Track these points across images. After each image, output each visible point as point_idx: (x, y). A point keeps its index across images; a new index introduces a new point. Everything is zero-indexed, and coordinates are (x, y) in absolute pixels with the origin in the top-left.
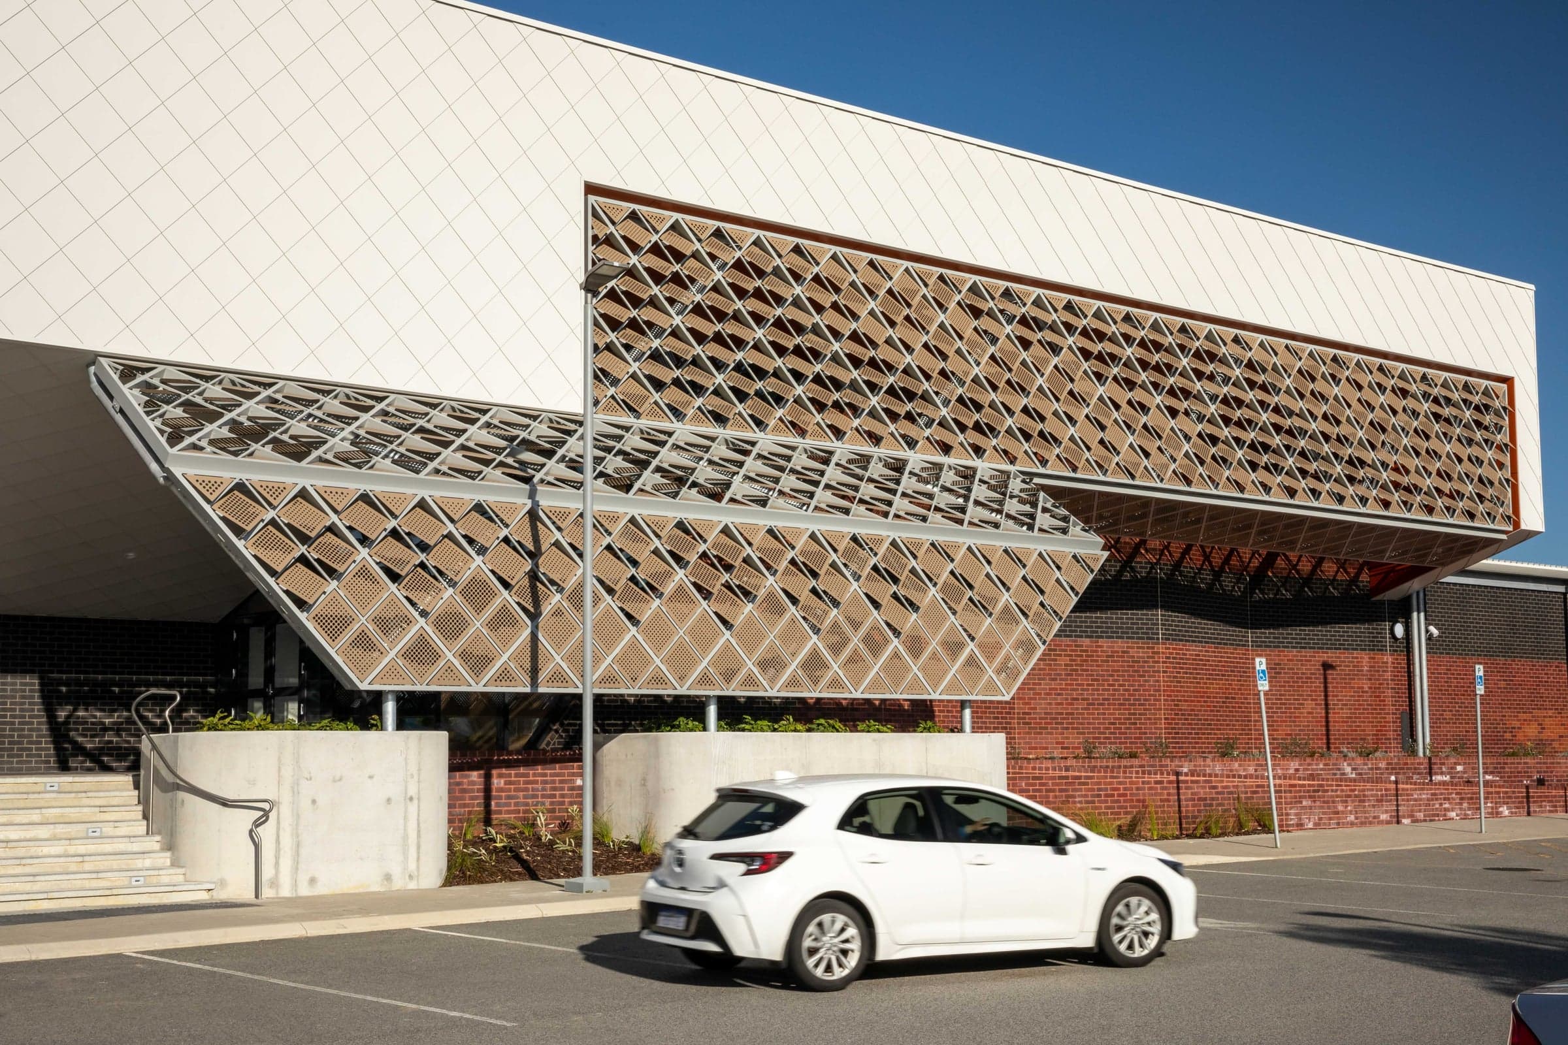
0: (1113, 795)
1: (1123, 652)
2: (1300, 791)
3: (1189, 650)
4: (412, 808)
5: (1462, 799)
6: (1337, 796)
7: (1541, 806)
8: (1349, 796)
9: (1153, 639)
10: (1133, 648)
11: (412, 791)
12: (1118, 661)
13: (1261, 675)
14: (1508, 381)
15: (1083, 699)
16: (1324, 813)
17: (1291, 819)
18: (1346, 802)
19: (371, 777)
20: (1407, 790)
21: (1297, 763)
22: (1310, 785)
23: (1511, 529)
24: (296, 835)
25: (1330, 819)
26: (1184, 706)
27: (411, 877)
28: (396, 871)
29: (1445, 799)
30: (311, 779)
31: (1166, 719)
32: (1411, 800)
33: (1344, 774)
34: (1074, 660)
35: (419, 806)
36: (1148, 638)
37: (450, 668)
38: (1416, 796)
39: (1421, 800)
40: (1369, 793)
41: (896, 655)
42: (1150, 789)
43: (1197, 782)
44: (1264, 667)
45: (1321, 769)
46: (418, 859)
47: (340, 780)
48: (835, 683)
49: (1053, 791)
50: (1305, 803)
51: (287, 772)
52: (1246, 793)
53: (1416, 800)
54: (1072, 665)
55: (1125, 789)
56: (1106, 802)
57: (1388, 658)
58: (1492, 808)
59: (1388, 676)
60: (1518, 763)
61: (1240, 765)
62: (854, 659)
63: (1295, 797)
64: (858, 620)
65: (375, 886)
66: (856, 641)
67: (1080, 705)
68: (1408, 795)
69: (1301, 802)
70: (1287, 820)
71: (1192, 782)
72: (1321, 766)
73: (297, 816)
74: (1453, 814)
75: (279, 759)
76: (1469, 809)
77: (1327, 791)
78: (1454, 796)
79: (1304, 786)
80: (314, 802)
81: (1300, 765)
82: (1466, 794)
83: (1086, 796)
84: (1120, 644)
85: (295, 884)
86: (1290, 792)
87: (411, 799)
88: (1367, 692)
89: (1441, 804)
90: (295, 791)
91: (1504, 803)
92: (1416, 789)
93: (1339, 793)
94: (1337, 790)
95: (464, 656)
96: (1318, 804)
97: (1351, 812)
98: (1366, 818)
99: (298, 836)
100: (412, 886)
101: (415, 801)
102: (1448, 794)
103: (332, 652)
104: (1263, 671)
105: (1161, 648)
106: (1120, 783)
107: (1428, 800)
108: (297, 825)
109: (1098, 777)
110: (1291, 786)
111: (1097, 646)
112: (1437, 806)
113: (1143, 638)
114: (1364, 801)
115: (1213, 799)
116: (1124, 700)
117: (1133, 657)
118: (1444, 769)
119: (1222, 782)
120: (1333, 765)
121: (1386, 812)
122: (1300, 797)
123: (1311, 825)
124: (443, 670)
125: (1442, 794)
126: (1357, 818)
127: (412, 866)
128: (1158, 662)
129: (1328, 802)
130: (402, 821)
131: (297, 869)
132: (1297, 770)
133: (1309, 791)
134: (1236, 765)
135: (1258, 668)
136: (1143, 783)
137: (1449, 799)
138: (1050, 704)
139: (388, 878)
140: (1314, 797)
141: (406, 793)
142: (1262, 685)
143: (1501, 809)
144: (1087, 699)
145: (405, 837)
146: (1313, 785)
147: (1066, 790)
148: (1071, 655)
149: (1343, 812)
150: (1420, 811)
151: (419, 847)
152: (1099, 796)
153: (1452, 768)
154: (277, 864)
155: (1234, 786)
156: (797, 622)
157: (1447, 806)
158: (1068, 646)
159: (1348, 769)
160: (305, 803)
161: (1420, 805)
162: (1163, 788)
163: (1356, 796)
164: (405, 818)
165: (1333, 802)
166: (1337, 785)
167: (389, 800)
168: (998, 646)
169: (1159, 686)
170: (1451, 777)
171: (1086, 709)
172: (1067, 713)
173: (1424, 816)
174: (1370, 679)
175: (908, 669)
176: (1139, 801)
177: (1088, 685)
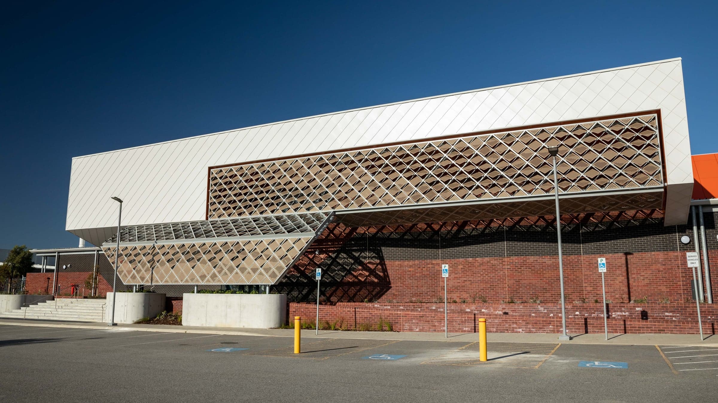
0: (332, 315)
1: (487, 262)
3: (529, 259)
4: (126, 308)
6: (435, 319)
9: (502, 256)
10: (492, 260)
11: (126, 304)
12: (486, 266)
16: (426, 326)
17: (406, 327)
18: (440, 322)
25: (428, 328)
26: (524, 282)
28: (123, 320)
29: (513, 323)
31: (509, 287)
34: (465, 266)
36: (500, 256)
39: (494, 323)
42: (346, 313)
43: (364, 311)
49: (312, 312)
50: (414, 321)
52: (385, 316)
54: (464, 268)
55: (336, 313)
56: (329, 317)
57: (679, 254)
58: (554, 328)
63: (408, 319)
67: (468, 283)
69: (412, 321)
70: (403, 327)
71: (362, 311)
77: (428, 317)
83: (322, 314)
84: (486, 259)
86: (406, 317)
89: (510, 325)
95: (140, 277)
96: (422, 322)
98: (454, 329)
100: (125, 323)
102: (516, 321)
104: (603, 264)
105: (506, 259)
106: (335, 311)
109: (327, 309)
113: (497, 256)
114: (453, 322)
115: (370, 318)
117: (492, 263)
119: (375, 312)
120: (530, 306)
121: (468, 327)
122: (411, 319)
123: (417, 330)
127: (125, 319)
128: (504, 265)
133: (417, 317)
136: (343, 311)
138: (455, 283)
139: (121, 321)
140: (419, 319)
143: (561, 329)
144: (471, 281)
145: (124, 313)
146: (419, 314)
148: (464, 265)
149: (438, 326)
150: (493, 328)
152: (327, 315)
155: (379, 314)
157: (515, 326)
158: (463, 261)
162: (351, 313)
165: (432, 322)
167: (122, 306)
168: (270, 268)
171: (470, 284)
172: (462, 286)
173: (496, 330)
174: (664, 265)
175: (240, 276)
176: (341, 317)
177: (472, 275)
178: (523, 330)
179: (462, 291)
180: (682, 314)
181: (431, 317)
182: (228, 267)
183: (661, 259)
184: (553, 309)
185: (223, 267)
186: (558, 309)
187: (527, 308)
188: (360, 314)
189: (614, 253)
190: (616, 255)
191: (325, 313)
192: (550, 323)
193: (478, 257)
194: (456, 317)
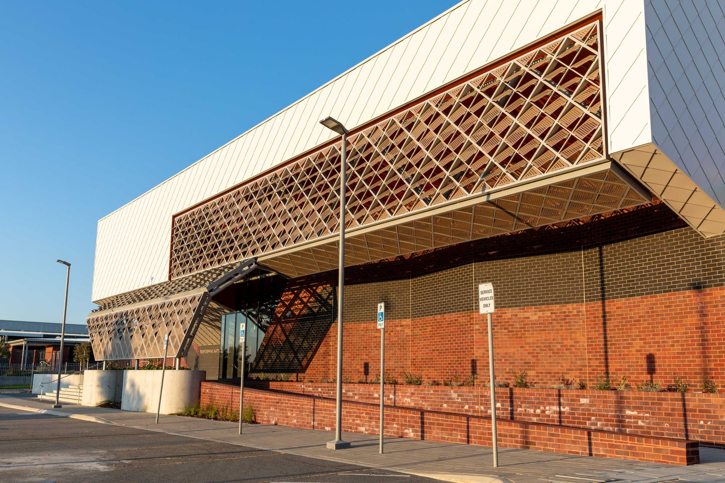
3: (505, 313)
4: (91, 388)
5: (371, 418)
6: (288, 407)
7: (451, 435)
8: (294, 407)
10: (460, 317)
11: (92, 384)
12: (453, 326)
16: (281, 416)
18: (292, 411)
20: (330, 407)
21: (413, 389)
22: (274, 399)
25: (283, 420)
29: (357, 416)
40: (306, 407)
50: (271, 409)
58: (398, 429)
63: (267, 405)
68: (330, 411)
69: (270, 408)
70: (263, 417)
72: (432, 392)
74: (363, 429)
77: (282, 403)
78: (364, 415)
81: (415, 390)
84: (454, 316)
86: (266, 402)
89: (354, 420)
91: (410, 426)
93: (289, 405)
94: (288, 403)
95: (104, 352)
96: (278, 410)
97: (294, 418)
98: (303, 422)
112: (351, 421)
114: (302, 412)
116: (456, 349)
117: (460, 322)
120: (442, 391)
121: (315, 420)
125: (354, 413)
126: (298, 422)
129: (283, 410)
133: (274, 402)
137: (360, 417)
139: (88, 403)
143: (406, 431)
145: (90, 394)
146: (276, 399)
147: (215, 394)
148: (433, 326)
149: (290, 417)
157: (358, 422)
158: (431, 320)
159: (455, 396)
163: (298, 408)
165: (286, 410)
167: (89, 386)
178: (366, 430)
180: (653, 414)
181: (285, 403)
184: (468, 396)
186: (474, 396)
187: (438, 395)
192: (394, 420)
193: (446, 313)
194: (305, 405)
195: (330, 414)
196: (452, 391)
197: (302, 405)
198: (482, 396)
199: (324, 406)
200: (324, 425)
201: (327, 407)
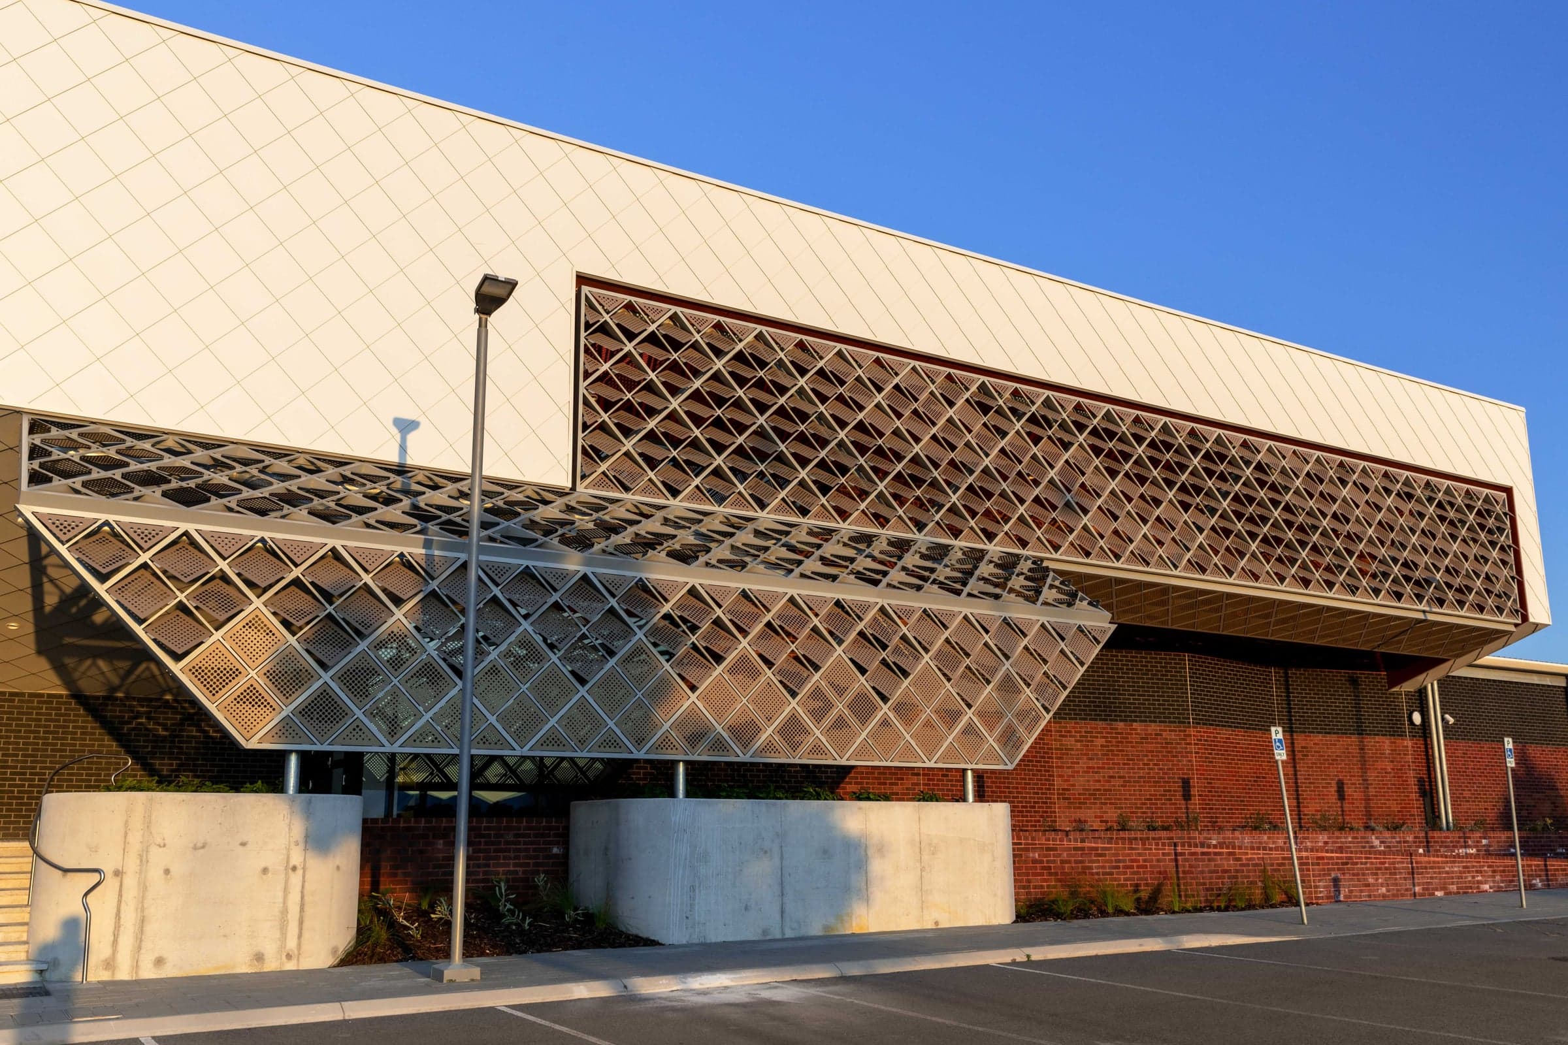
0: (1132, 867)
1: (1156, 735)
2: (1328, 864)
3: (1219, 734)
5: (1494, 871)
6: (1367, 869)
8: (1380, 869)
9: (1184, 723)
10: (1165, 731)
12: (1152, 743)
13: (1278, 744)
14: (1508, 491)
15: (1119, 777)
16: (1354, 886)
17: (1321, 892)
18: (1376, 874)
19: (243, 844)
20: (1438, 862)
21: (1326, 837)
22: (1338, 858)
23: (1519, 621)
24: (141, 908)
25: (1361, 891)
26: (1217, 784)
27: (289, 957)
28: (270, 949)
29: (1477, 872)
30: (164, 846)
31: (1200, 795)
32: (1443, 873)
33: (1372, 847)
34: (1110, 742)
35: (304, 877)
36: (1179, 722)
37: (358, 728)
38: (1447, 869)
39: (1453, 872)
40: (1400, 865)
41: (885, 723)
43: (1220, 854)
44: (1280, 736)
45: (1350, 842)
46: (300, 936)
47: (203, 847)
48: (817, 749)
49: (1069, 862)
50: (1333, 876)
51: (135, 838)
52: (1272, 865)
53: (1447, 873)
54: (1108, 746)
55: (1145, 861)
56: (1125, 873)
57: (1408, 743)
59: (1410, 758)
60: (1541, 837)
61: (1269, 838)
62: (840, 723)
63: (1324, 870)
64: (842, 685)
65: (243, 966)
66: (840, 707)
67: (1117, 782)
68: (1439, 868)
69: (1329, 875)
70: (1314, 893)
72: (1350, 840)
73: (144, 888)
74: (1486, 887)
75: (126, 823)
76: (1502, 882)
77: (1356, 863)
78: (1486, 868)
79: (1332, 858)
80: (167, 872)
81: (1329, 838)
82: (1498, 867)
83: (1103, 867)
84: (1154, 728)
85: (136, 966)
86: (1318, 864)
87: (294, 869)
88: (1390, 773)
89: (1473, 877)
90: (143, 859)
92: (1447, 862)
93: (1368, 865)
94: (1366, 863)
95: (377, 714)
96: (1347, 877)
97: (1382, 885)
98: (1398, 890)
99: (143, 910)
100: (290, 966)
101: (300, 872)
102: (1480, 867)
103: (212, 708)
104: (1280, 741)
105: (1192, 731)
106: (1140, 854)
107: (1460, 872)
108: (143, 897)
109: (1116, 849)
110: (1318, 858)
111: (1131, 730)
112: (1470, 879)
113: (1175, 722)
114: (1395, 874)
115: (1237, 871)
116: (1159, 778)
117: (1166, 739)
118: (1470, 843)
119: (1247, 853)
120: (1362, 838)
122: (1329, 870)
124: (351, 728)
125: (1473, 867)
126: (1388, 891)
127: (292, 943)
128: (1190, 744)
129: (1358, 874)
130: (280, 894)
131: (140, 948)
132: (1326, 843)
133: (1337, 864)
134: (1265, 837)
135: (1274, 736)
136: (1164, 854)
137: (1481, 872)
138: (1088, 781)
139: (259, 957)
140: (1343, 869)
141: (288, 862)
142: (1280, 754)
144: (1123, 777)
145: (285, 911)
146: (1341, 858)
147: (1081, 862)
148: (1107, 737)
149: (1374, 885)
150: (1453, 883)
151: (301, 922)
152: (1118, 867)
153: (1478, 842)
154: (115, 942)
155: (1261, 858)
156: (773, 686)
157: (1480, 878)
158: (1104, 728)
159: (1376, 843)
160: (155, 874)
161: (1453, 878)
163: (1386, 869)
164: (286, 891)
165: (1364, 874)
166: (1366, 858)
167: (265, 870)
168: (999, 715)
169: (1192, 765)
170: (1478, 851)
171: (1122, 786)
172: (1105, 790)
173: (1458, 888)
174: (1392, 762)
175: (900, 736)
176: (1160, 873)
177: (1124, 764)
178: (1491, 888)
179: (1105, 804)
181: (1362, 863)
182: (849, 696)
183: (1387, 752)
184: (1390, 842)
185: (831, 694)
186: (1397, 842)
187: (1358, 842)
188: (1209, 860)
189: (1326, 733)
190: (1328, 737)
191: (1111, 861)
193: (1136, 721)
194: (1398, 862)
195: (1440, 873)
196: (1373, 837)
197: (1394, 863)
198: (1404, 842)
199: (1429, 862)
200: (1433, 889)
201: (1434, 862)
